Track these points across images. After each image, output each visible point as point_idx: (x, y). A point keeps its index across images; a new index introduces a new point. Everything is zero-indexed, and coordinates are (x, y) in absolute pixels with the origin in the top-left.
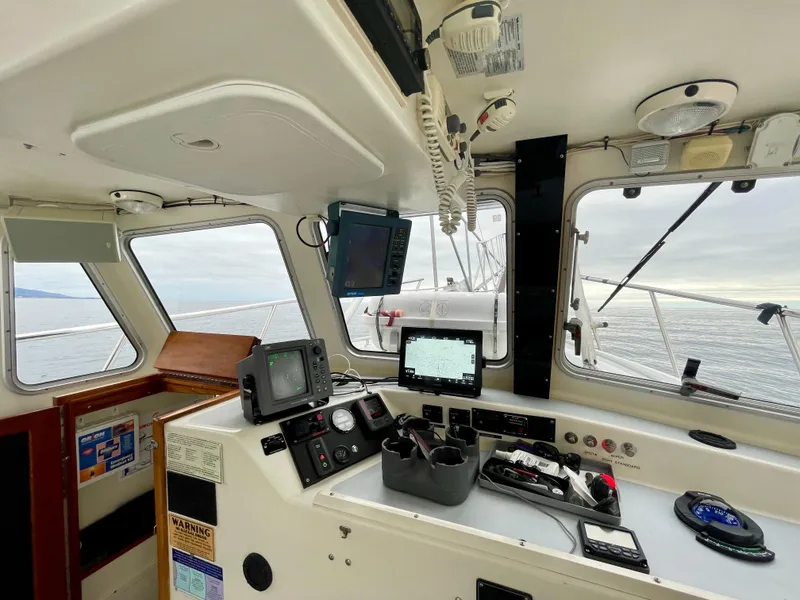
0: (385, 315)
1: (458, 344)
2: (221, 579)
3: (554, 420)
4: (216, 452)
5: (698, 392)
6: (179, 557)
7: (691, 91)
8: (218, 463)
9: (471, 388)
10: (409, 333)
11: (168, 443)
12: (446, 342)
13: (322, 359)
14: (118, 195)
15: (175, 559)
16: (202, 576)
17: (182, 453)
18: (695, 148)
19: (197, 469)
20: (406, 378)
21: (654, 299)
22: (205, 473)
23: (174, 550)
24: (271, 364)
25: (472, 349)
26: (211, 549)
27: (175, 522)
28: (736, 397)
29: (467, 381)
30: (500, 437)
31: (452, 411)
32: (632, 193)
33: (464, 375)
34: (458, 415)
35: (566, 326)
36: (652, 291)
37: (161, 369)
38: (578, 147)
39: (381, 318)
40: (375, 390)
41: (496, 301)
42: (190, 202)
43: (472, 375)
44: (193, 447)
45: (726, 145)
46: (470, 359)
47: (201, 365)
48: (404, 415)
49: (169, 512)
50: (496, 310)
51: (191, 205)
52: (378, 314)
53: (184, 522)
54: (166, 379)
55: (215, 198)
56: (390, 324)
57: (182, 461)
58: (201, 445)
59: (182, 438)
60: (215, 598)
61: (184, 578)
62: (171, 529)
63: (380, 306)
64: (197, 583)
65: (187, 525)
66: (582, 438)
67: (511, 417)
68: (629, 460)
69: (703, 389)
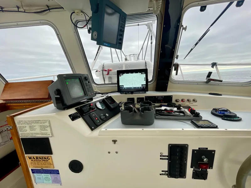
0: (106, 71)
1: (139, 74)
2: (59, 174)
3: (172, 96)
4: (47, 124)
5: (212, 82)
6: (34, 171)
8: (49, 129)
9: (144, 89)
10: (120, 73)
11: (18, 126)
12: (134, 74)
13: (89, 82)
15: (33, 173)
16: (49, 176)
17: (28, 128)
19: (37, 134)
20: (120, 90)
22: (42, 134)
23: (32, 170)
24: (67, 83)
25: (144, 75)
26: (51, 164)
27: (30, 158)
28: (221, 81)
29: (143, 87)
30: (155, 105)
31: (138, 98)
33: (142, 85)
34: (140, 100)
35: (174, 65)
37: (4, 100)
39: (104, 72)
40: (109, 95)
41: (146, 63)
42: (2, 10)
43: (145, 85)
44: (33, 124)
46: (144, 79)
48: (121, 102)
49: (26, 155)
50: (146, 65)
52: (103, 71)
53: (35, 157)
54: (9, 105)
55: (18, 8)
56: (108, 74)
57: (28, 132)
58: (38, 123)
59: (25, 122)
60: (57, 181)
61: (40, 178)
62: (29, 161)
63: (103, 68)
64: (47, 179)
65: (37, 158)
66: (180, 100)
67: (158, 97)
68: (195, 104)
69: (213, 80)
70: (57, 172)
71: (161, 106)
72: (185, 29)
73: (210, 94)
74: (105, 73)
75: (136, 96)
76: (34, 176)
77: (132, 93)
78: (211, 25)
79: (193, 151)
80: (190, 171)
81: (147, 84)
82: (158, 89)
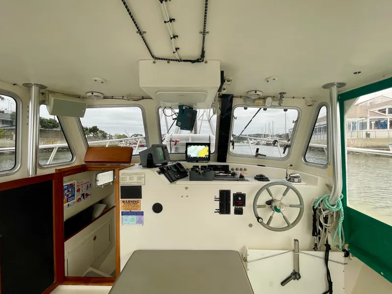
0: (174, 141)
1: (204, 147)
3: (229, 165)
4: (143, 176)
7: (256, 92)
8: (144, 179)
9: (207, 159)
10: (188, 145)
11: (121, 176)
14: (92, 94)
15: (122, 215)
16: (135, 217)
17: (128, 178)
18: (257, 101)
19: (134, 183)
20: (188, 158)
22: (137, 183)
23: (122, 212)
24: (157, 150)
25: (207, 148)
26: (139, 207)
27: (123, 202)
28: (265, 156)
29: (206, 157)
31: (202, 166)
32: (246, 108)
34: (203, 167)
35: (231, 141)
37: (85, 162)
38: (235, 97)
40: (179, 162)
41: (210, 137)
42: (112, 98)
44: (133, 176)
45: (261, 101)
46: (207, 151)
48: (188, 168)
49: (120, 199)
50: (210, 140)
52: (171, 141)
54: (88, 166)
56: (175, 144)
57: (127, 181)
58: (136, 175)
59: (128, 174)
60: (140, 222)
61: (126, 220)
62: (121, 205)
63: (171, 139)
64: (132, 220)
65: (129, 202)
66: (235, 169)
67: (218, 165)
68: (245, 172)
69: (260, 155)
70: (142, 214)
71: (220, 173)
72: (236, 118)
73: (258, 165)
74: (173, 143)
75: (200, 164)
76: (122, 218)
77: (197, 162)
79: (234, 194)
80: (232, 208)
81: (209, 155)
82: (219, 160)
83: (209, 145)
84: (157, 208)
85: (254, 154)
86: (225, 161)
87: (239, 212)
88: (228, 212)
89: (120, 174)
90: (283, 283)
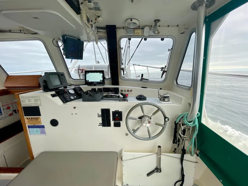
0: (81, 70)
1: (98, 74)
2: (44, 128)
3: (119, 88)
4: (38, 98)
5: (143, 80)
6: (29, 127)
7: (131, 20)
8: (39, 101)
9: (102, 83)
10: (87, 72)
11: (21, 99)
12: (96, 73)
13: (64, 77)
15: (29, 128)
16: (38, 129)
17: (27, 101)
18: (136, 31)
19: (33, 104)
21: (147, 68)
22: (35, 104)
23: (28, 126)
24: (50, 77)
25: (102, 74)
26: (40, 122)
27: (27, 119)
28: (148, 80)
30: (109, 93)
31: (98, 89)
32: (130, 39)
36: (147, 67)
41: (108, 66)
42: (10, 31)
43: (102, 80)
44: (30, 99)
45: (140, 31)
46: (101, 77)
47: (23, 84)
49: (25, 117)
50: (108, 68)
51: (11, 32)
52: (78, 70)
53: (30, 118)
55: (21, 31)
56: (82, 72)
57: (27, 103)
58: (33, 98)
59: (26, 97)
60: (43, 133)
61: (33, 131)
62: (26, 121)
63: (79, 68)
64: (37, 131)
65: (32, 118)
67: (110, 88)
68: (131, 93)
69: (144, 79)
70: (43, 127)
72: (122, 49)
73: (142, 87)
74: (80, 71)
75: (97, 87)
76: (29, 130)
77: (95, 85)
78: (137, 48)
79: (113, 112)
80: (112, 123)
81: (104, 80)
82: (113, 84)
83: (102, 72)
84: (54, 123)
85: (140, 78)
86: (118, 84)
87: (117, 125)
88: (109, 125)
89: (20, 98)
90: (148, 175)
